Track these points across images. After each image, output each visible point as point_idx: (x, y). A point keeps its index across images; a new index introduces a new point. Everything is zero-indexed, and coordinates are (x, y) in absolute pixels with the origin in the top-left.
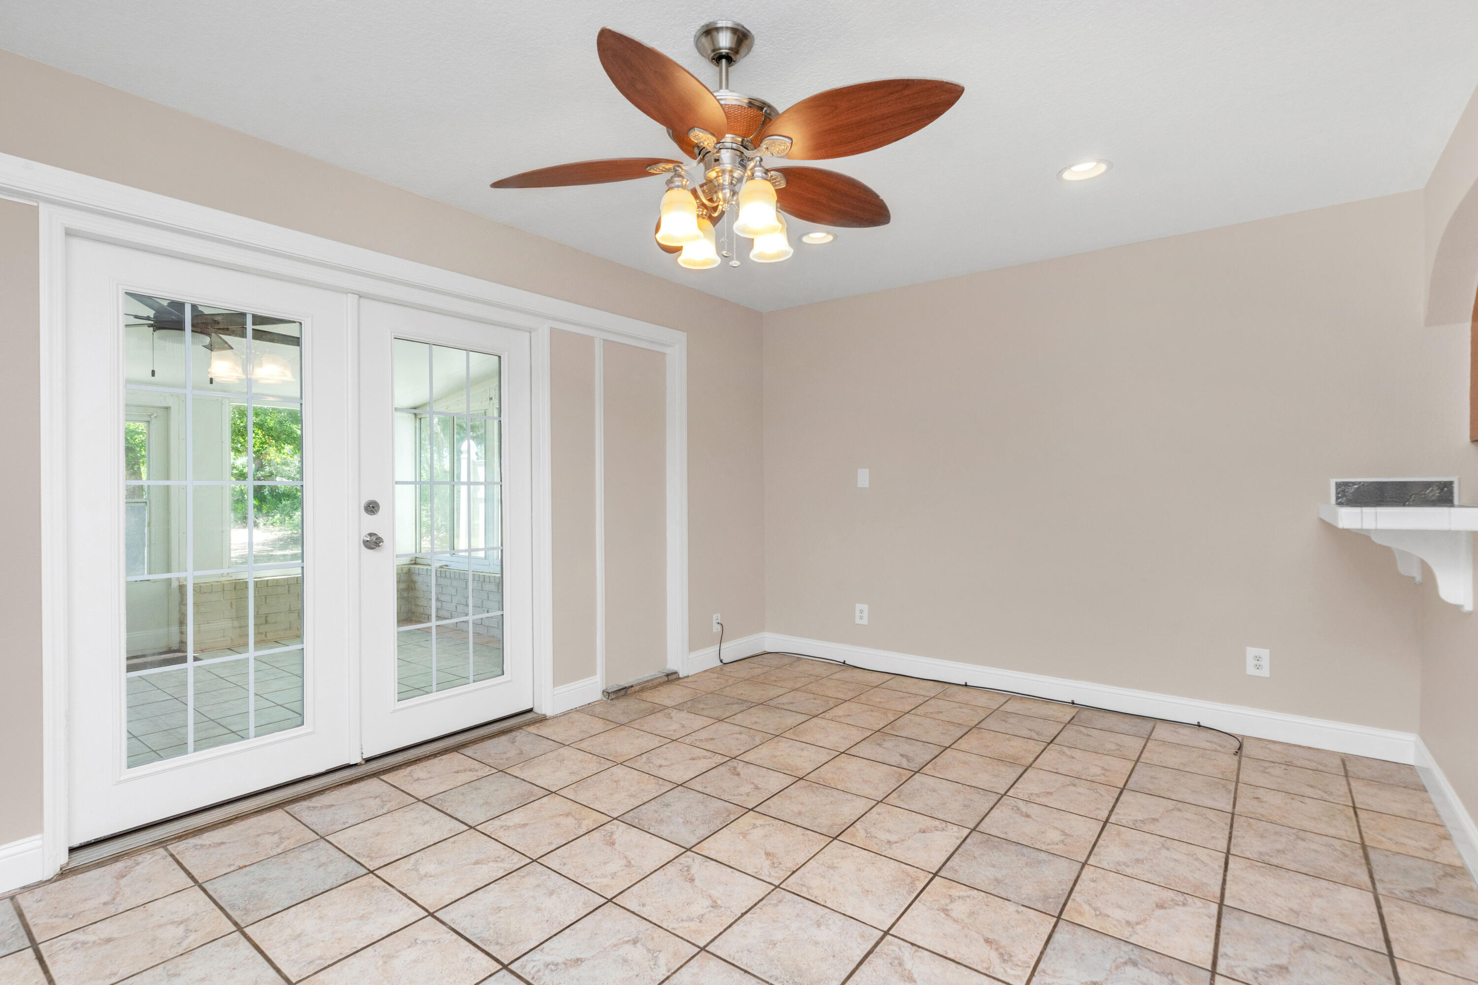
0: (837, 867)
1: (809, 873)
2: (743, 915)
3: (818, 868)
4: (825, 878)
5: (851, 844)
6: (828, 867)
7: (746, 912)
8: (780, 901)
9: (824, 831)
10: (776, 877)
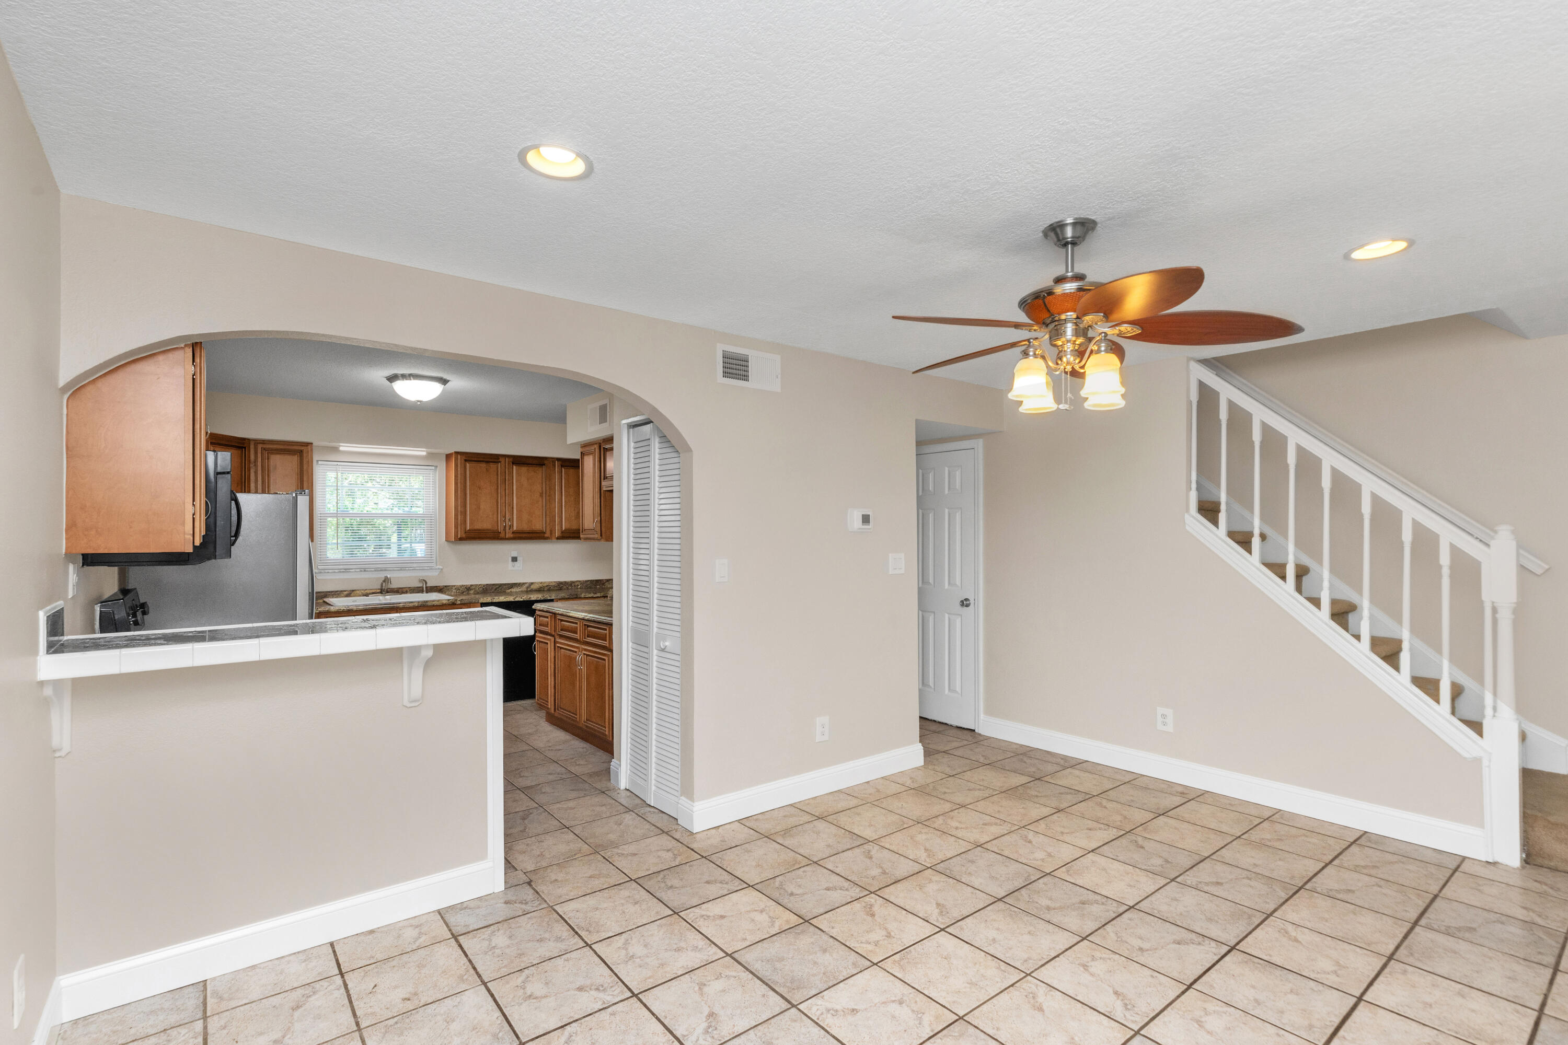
0: (968, 983)
1: (997, 982)
2: (1058, 956)
3: (987, 985)
4: (982, 975)
5: (944, 1007)
6: (977, 985)
7: (1055, 957)
8: (1026, 961)
9: (971, 1030)
10: (1030, 983)
